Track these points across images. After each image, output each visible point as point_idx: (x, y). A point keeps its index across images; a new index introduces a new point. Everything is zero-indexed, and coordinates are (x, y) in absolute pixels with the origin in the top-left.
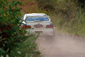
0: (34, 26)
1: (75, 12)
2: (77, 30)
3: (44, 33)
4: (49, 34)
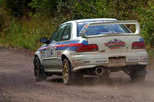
0: (106, 45)
1: (8, 21)
2: (11, 40)
3: (129, 60)
4: (139, 63)
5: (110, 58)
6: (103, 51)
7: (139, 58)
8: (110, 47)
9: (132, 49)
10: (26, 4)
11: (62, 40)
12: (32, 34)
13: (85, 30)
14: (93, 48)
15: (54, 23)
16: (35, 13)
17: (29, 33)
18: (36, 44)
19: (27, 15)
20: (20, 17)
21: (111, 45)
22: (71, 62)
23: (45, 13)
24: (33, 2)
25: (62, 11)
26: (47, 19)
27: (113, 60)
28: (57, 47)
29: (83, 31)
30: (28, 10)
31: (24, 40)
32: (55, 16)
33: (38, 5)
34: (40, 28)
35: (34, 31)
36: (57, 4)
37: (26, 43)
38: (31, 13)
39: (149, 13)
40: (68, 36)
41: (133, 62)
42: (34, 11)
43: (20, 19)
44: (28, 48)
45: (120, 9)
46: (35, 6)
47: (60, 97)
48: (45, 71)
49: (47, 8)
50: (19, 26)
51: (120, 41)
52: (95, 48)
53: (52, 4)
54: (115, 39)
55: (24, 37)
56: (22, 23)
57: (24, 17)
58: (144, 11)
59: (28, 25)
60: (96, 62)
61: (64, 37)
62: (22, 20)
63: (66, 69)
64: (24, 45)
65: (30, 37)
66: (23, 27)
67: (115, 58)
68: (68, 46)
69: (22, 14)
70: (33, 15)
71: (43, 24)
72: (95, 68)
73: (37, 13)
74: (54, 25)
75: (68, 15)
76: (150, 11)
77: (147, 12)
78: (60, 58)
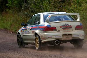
0: (61, 27)
3: (74, 36)
4: (80, 38)
5: (63, 35)
6: (59, 31)
7: (80, 35)
8: (63, 29)
9: (76, 30)
10: (5, 5)
11: (34, 24)
12: (9, 21)
13: (49, 19)
14: (53, 29)
15: (20, 15)
16: (10, 10)
17: (7, 20)
18: (11, 27)
19: (6, 11)
20: (2, 12)
21: (64, 27)
22: (41, 37)
23: (16, 9)
24: (9, 4)
25: (25, 8)
26: (16, 13)
27: (65, 36)
28: (32, 28)
29: (47, 19)
30: (6, 8)
31: (4, 25)
32: (21, 11)
33: (12, 5)
34: (13, 18)
35: (9, 19)
36: (22, 5)
37: (5, 26)
38: (8, 10)
39: (72, 9)
40: (38, 22)
41: (76, 37)
42: (9, 8)
43: (2, 13)
44: (6, 29)
45: (56, 7)
46: (10, 6)
47: (23, 56)
48: (24, 42)
49: (16, 7)
50: (1, 17)
51: (69, 25)
52: (54, 29)
53: (19, 5)
54: (66, 24)
55: (4, 22)
56: (3, 15)
57: (4, 12)
58: (69, 8)
59: (6, 16)
60: (56, 37)
61: (36, 23)
62: (3, 13)
63: (37, 41)
64: (4, 27)
65: (7, 23)
66: (3, 17)
67: (66, 35)
68: (38, 28)
69: (3, 10)
70: (9, 10)
71: (15, 15)
72: (54, 41)
73: (11, 10)
74: (20, 16)
75: (28, 11)
76: (72, 8)
77: (71, 9)
78: (34, 35)
